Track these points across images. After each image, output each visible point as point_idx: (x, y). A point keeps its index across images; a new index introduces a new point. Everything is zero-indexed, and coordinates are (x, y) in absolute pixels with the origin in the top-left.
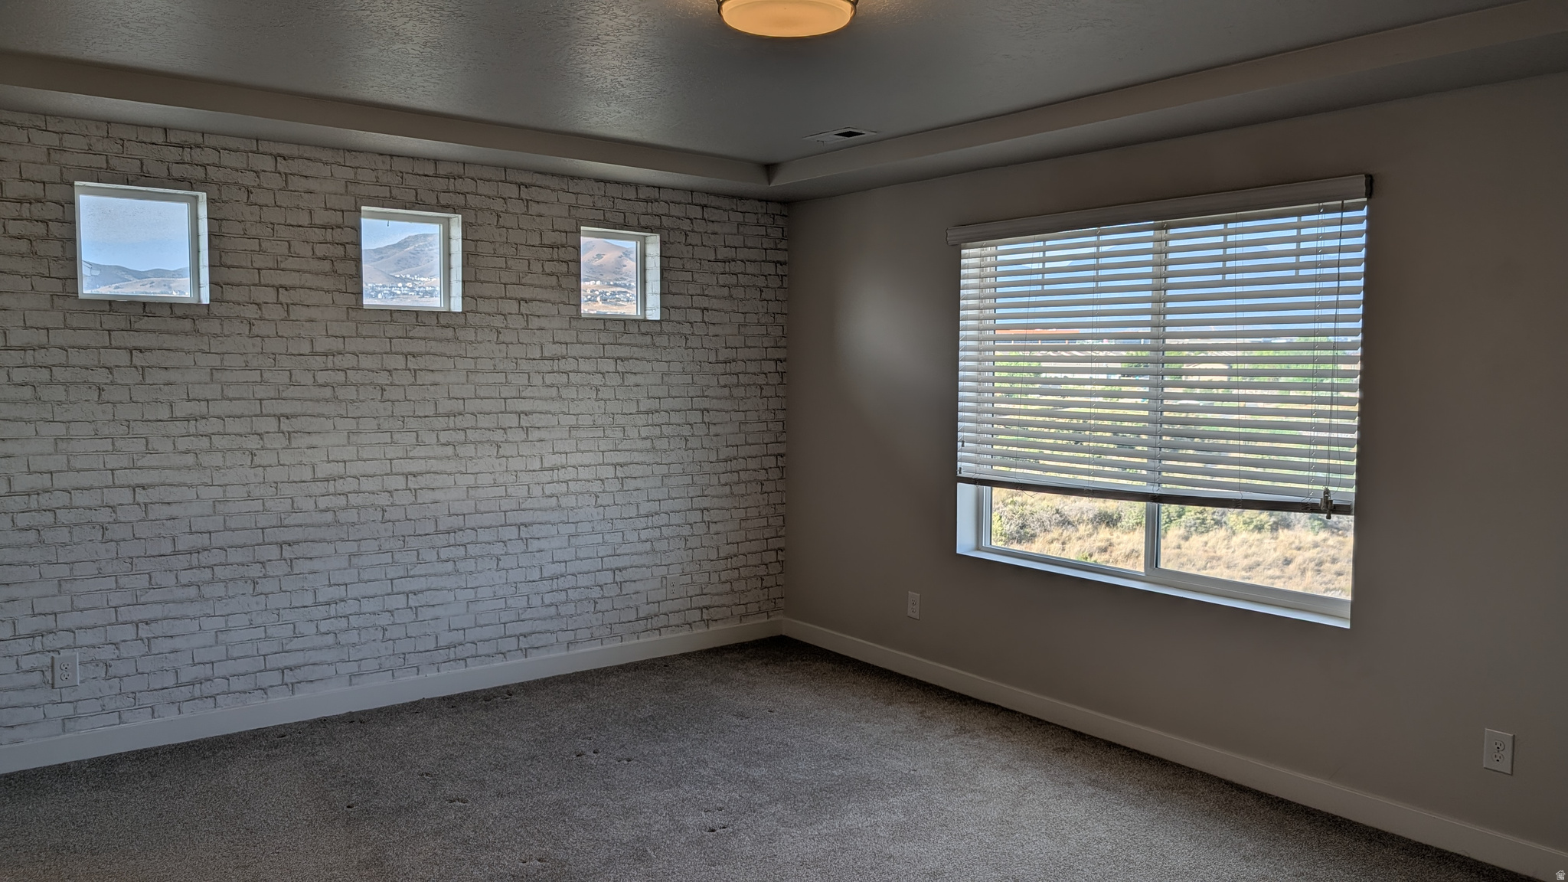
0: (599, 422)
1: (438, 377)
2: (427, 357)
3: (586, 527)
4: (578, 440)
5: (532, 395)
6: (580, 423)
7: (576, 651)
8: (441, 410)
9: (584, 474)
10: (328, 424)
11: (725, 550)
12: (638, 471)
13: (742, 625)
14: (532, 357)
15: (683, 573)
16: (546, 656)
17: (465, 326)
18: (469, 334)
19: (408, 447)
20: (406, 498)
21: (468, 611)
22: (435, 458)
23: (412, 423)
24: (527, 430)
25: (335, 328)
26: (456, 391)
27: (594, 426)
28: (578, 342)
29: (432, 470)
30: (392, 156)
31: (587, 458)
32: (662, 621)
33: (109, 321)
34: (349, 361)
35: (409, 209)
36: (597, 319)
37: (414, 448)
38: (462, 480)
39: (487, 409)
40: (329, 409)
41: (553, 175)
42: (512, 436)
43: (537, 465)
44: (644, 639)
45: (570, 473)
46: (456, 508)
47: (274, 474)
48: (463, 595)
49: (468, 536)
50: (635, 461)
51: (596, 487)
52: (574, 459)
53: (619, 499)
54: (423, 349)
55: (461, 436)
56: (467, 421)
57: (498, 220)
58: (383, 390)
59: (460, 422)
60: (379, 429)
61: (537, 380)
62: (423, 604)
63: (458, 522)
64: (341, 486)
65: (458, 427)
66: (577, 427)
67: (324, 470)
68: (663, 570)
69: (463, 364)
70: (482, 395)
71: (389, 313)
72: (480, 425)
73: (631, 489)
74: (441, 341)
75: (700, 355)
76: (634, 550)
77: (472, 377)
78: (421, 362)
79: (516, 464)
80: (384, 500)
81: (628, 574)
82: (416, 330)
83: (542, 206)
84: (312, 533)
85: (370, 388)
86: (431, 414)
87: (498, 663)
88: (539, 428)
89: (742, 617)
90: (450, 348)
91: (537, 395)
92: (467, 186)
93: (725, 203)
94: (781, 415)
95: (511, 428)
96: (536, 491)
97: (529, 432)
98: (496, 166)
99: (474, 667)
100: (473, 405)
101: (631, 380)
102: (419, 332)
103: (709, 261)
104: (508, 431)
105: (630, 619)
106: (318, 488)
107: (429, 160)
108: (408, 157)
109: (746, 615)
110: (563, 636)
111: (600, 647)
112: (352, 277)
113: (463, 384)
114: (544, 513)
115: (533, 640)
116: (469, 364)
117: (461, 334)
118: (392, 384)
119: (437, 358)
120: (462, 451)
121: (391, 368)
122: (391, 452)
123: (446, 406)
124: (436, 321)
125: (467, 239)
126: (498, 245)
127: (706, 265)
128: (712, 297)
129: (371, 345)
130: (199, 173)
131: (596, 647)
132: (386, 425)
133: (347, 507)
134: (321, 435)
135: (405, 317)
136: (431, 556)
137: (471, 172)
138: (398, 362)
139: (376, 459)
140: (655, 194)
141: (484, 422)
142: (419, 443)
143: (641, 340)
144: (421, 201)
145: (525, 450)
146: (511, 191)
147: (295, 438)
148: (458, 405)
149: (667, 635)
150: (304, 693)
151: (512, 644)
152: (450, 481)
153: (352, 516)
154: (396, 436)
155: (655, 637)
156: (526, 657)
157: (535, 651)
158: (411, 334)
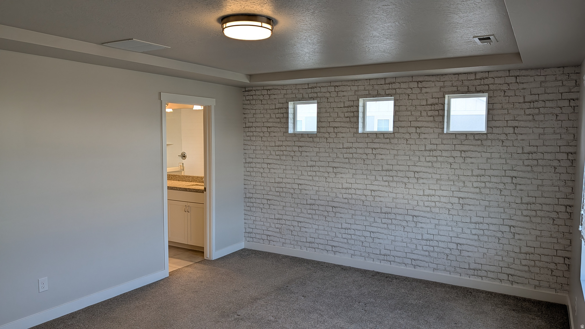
0: (451, 178)
1: (383, 157)
2: (380, 149)
3: (444, 223)
4: (441, 185)
5: (420, 165)
6: (442, 178)
7: (436, 273)
8: (384, 169)
9: (443, 199)
10: (347, 171)
11: (525, 249)
12: (472, 202)
13: (535, 290)
14: (421, 150)
15: (497, 254)
16: (424, 271)
17: (394, 138)
18: (395, 141)
19: (372, 181)
20: (371, 199)
21: (392, 244)
22: (381, 186)
23: (374, 173)
24: (418, 179)
25: (350, 140)
26: (390, 162)
27: (449, 180)
28: (442, 144)
29: (380, 190)
30: (370, 79)
31: (445, 193)
32: (484, 273)
33: (295, 139)
34: (354, 150)
35: (375, 97)
36: (452, 134)
37: (374, 181)
38: (391, 195)
39: (401, 169)
40: (347, 166)
41: (433, 75)
42: (411, 180)
43: (422, 193)
44: (472, 278)
45: (436, 199)
46: (389, 205)
47: (332, 185)
48: (390, 238)
49: (392, 216)
50: (470, 197)
51: (449, 206)
52: (439, 193)
53: (461, 213)
54: (378, 147)
55: (391, 179)
56: (394, 173)
57: (408, 97)
58: (364, 160)
59: (391, 173)
60: (363, 174)
61: (423, 159)
62: (376, 237)
63: (389, 210)
64: (350, 191)
65: (390, 175)
66: (441, 180)
67: (346, 185)
68: (485, 251)
69: (392, 152)
70: (400, 164)
71: (367, 134)
72: (398, 175)
73: (467, 209)
74: (385, 143)
75: (511, 150)
76: (468, 237)
77: (396, 157)
78: (378, 151)
79: (412, 192)
80: (363, 198)
81: (464, 247)
82: (376, 140)
83: (427, 89)
84: (341, 205)
85: (360, 160)
86: (381, 170)
87: (403, 267)
88: (423, 178)
89: (535, 286)
90: (388, 146)
91: (422, 165)
92: (397, 86)
93: (533, 73)
94: (570, 184)
95: (411, 177)
96: (421, 203)
97: (419, 180)
98: (408, 76)
99: (393, 265)
100: (396, 168)
101: (469, 160)
102: (377, 140)
103: (519, 103)
104: (410, 178)
105: (466, 268)
106: (343, 191)
107: (382, 78)
108: (375, 79)
109: (540, 286)
110: (431, 265)
111: (449, 275)
112: (355, 122)
113: (392, 160)
114: (424, 213)
115: (418, 263)
116: (395, 152)
117: (392, 141)
118: (367, 159)
119: (383, 150)
120: (391, 184)
121: (367, 153)
122: (366, 182)
123: (386, 167)
124: (383, 137)
125: (395, 106)
126: (408, 107)
127: (517, 105)
128: (520, 121)
129: (361, 145)
130: (315, 95)
131: (447, 274)
132: (365, 173)
133: (352, 199)
134: (345, 174)
135: (372, 135)
136: (379, 221)
137: (398, 80)
138: (369, 151)
139: (361, 184)
140: (486, 75)
141: (400, 174)
142: (376, 180)
143: (474, 142)
144: (379, 94)
145: (416, 186)
146: (415, 85)
147: (337, 174)
148: (390, 167)
149: (485, 281)
150: (338, 256)
151: (409, 262)
152: (386, 195)
153: (353, 202)
154: (368, 177)
155: (479, 280)
156: (415, 268)
157: (419, 267)
158: (374, 141)
